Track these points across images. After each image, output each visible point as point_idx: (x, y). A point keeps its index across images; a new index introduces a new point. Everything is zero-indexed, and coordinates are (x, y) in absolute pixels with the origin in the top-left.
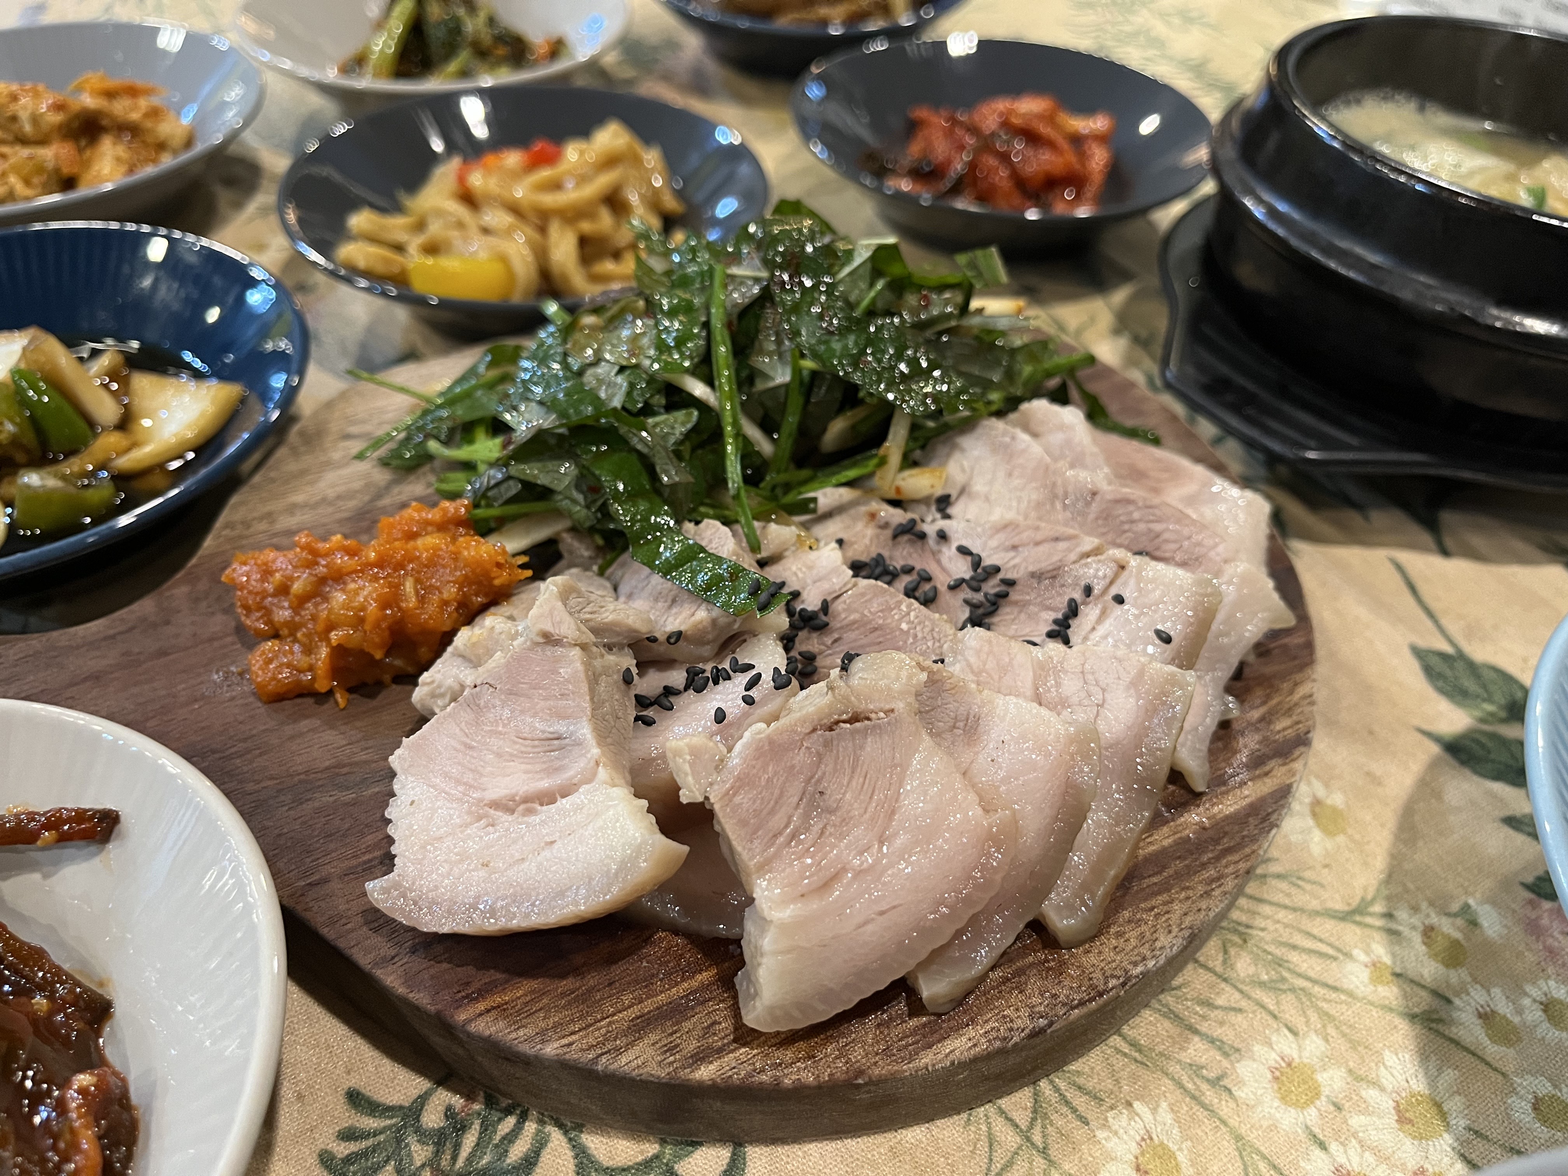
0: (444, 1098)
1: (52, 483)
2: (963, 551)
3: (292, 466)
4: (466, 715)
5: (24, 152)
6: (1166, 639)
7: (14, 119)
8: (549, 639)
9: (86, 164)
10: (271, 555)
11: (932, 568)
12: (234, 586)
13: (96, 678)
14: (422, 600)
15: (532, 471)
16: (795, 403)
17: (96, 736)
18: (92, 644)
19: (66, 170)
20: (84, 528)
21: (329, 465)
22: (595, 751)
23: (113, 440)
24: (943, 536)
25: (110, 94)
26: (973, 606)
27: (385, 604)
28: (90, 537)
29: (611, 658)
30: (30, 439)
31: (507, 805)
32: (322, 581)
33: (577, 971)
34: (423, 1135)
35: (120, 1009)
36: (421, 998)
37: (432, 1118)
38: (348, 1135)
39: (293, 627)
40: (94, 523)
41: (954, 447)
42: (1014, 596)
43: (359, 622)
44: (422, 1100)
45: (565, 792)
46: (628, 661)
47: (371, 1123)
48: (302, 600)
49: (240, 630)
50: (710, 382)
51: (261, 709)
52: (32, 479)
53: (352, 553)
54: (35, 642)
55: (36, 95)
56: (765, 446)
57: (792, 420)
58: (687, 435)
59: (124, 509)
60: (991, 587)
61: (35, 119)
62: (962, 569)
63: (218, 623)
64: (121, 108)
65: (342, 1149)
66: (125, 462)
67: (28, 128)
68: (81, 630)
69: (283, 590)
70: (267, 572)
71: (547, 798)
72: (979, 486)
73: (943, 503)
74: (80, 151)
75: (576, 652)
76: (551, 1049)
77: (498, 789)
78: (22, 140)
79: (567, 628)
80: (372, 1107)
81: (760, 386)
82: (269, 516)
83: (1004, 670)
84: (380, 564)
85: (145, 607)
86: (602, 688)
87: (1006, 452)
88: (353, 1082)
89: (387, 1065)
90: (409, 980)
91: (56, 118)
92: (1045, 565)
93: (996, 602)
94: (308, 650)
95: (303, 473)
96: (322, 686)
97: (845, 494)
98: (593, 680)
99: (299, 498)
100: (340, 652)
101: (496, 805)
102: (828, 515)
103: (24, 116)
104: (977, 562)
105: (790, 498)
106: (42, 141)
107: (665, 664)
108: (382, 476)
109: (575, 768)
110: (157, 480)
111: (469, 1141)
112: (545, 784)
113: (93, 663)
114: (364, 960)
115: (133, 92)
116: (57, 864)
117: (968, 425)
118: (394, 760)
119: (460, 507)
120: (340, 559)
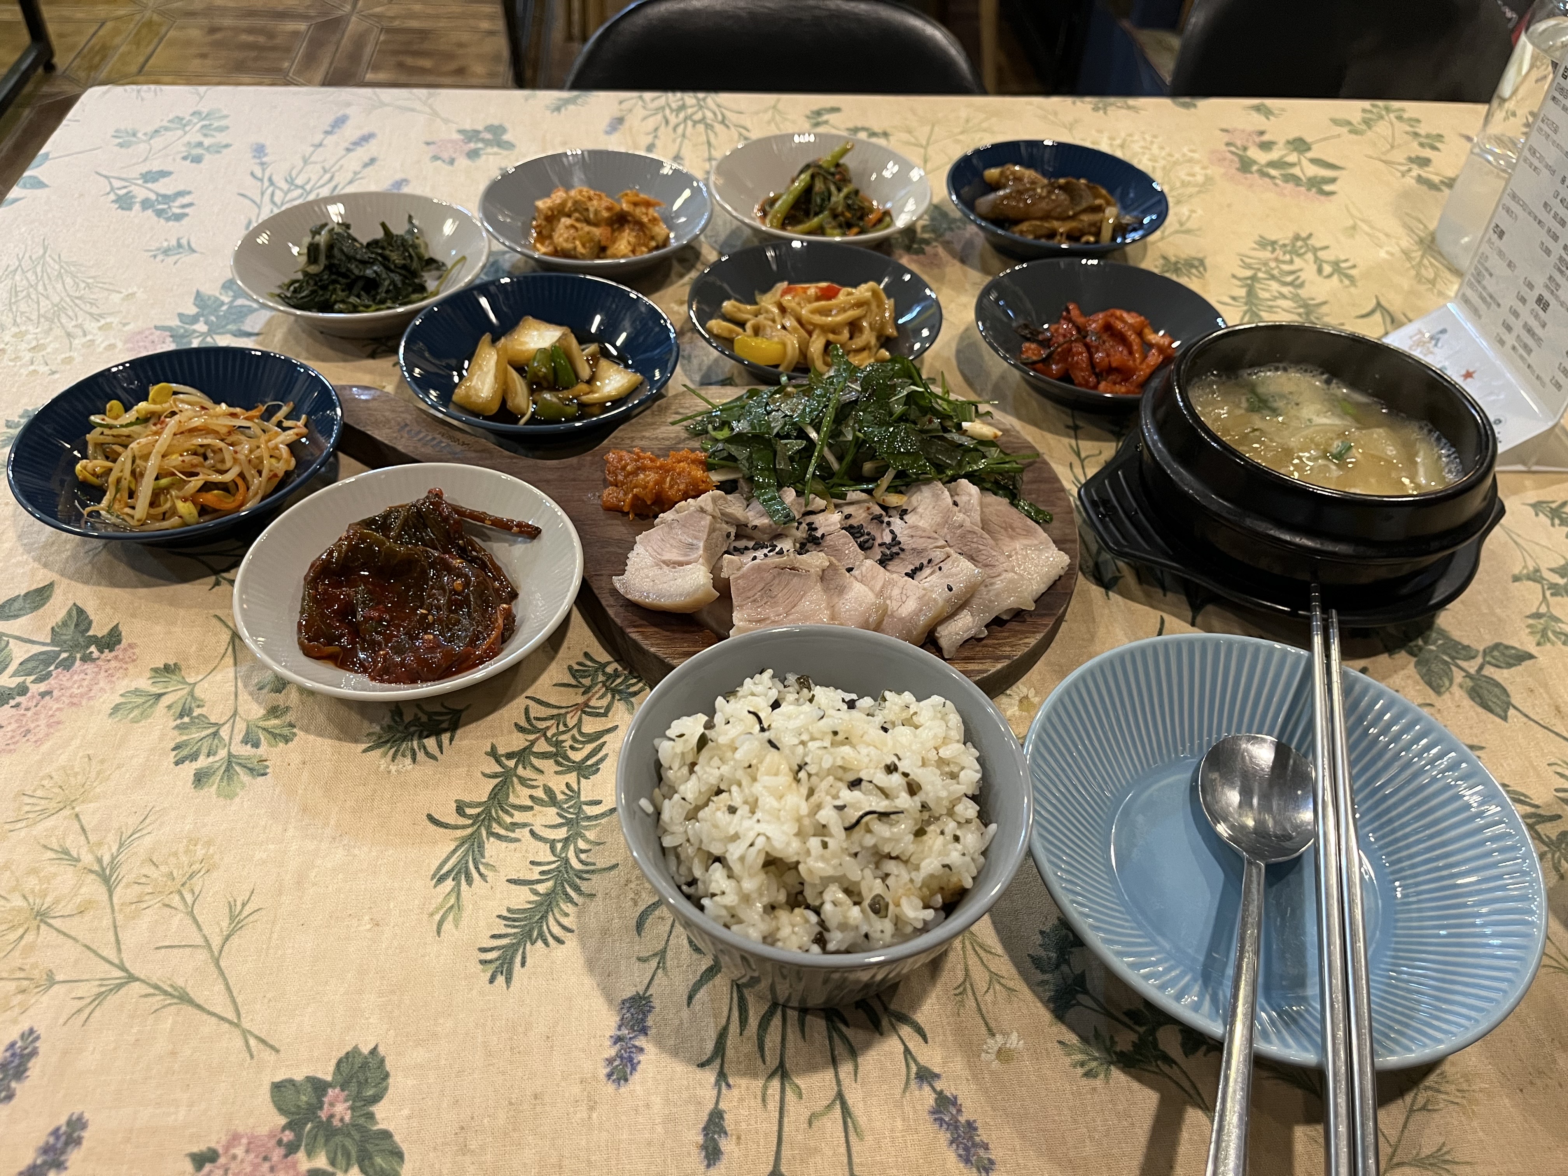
0: (615, 665)
1: (555, 400)
2: (892, 532)
3: (649, 420)
4: (666, 529)
5: (587, 228)
6: (950, 589)
7: (587, 210)
8: (702, 510)
9: (614, 241)
10: (624, 453)
11: (877, 535)
12: (607, 462)
13: (548, 481)
14: (671, 487)
15: (733, 449)
16: (852, 451)
17: (541, 501)
18: (551, 469)
19: (603, 243)
20: (560, 422)
21: (664, 423)
22: (701, 552)
23: (583, 387)
24: (889, 524)
25: (636, 204)
26: (883, 554)
27: (657, 483)
28: (562, 427)
29: (725, 526)
30: (551, 377)
31: (667, 563)
32: (638, 468)
33: (673, 631)
34: (604, 673)
35: (520, 597)
36: (618, 621)
37: (609, 670)
38: (579, 664)
39: (623, 483)
40: (566, 421)
41: (920, 490)
42: (902, 555)
43: (645, 487)
44: (609, 663)
45: (688, 563)
46: (733, 531)
47: (589, 663)
48: (630, 474)
49: (605, 480)
50: (818, 433)
51: (601, 511)
52: (547, 396)
53: (652, 460)
54: (531, 462)
55: (600, 198)
56: (835, 466)
57: (849, 458)
58: (799, 451)
59: (578, 419)
60: (895, 549)
61: (596, 212)
62: (888, 539)
63: (598, 475)
64: (639, 211)
65: (576, 667)
66: (585, 398)
67: (591, 216)
68: (549, 462)
69: (624, 468)
70: (621, 459)
71: (681, 564)
72: (920, 510)
73: (903, 513)
74: (613, 231)
75: (709, 518)
76: (652, 650)
77: (667, 557)
78: (588, 222)
79: (709, 507)
80: (592, 659)
81: (842, 439)
82: (632, 439)
83: (873, 578)
84: (660, 468)
85: (574, 460)
86: (715, 535)
87: (937, 497)
88: (588, 650)
89: (601, 650)
90: (616, 614)
91: (605, 214)
92: (920, 547)
93: (893, 556)
94: (626, 494)
95: (654, 424)
96: (626, 509)
97: (864, 496)
98: (712, 530)
99: (647, 434)
100: (636, 497)
101: (664, 562)
102: (852, 503)
103: (591, 209)
104: (894, 538)
105: (836, 490)
106: (596, 224)
107: (750, 538)
108: (684, 435)
109: (694, 556)
110: (596, 410)
111: (619, 681)
112: (681, 559)
113: (549, 476)
114: (604, 603)
115: (648, 204)
116: (515, 542)
117: (928, 482)
118: (638, 538)
119: (702, 455)
120: (648, 462)
